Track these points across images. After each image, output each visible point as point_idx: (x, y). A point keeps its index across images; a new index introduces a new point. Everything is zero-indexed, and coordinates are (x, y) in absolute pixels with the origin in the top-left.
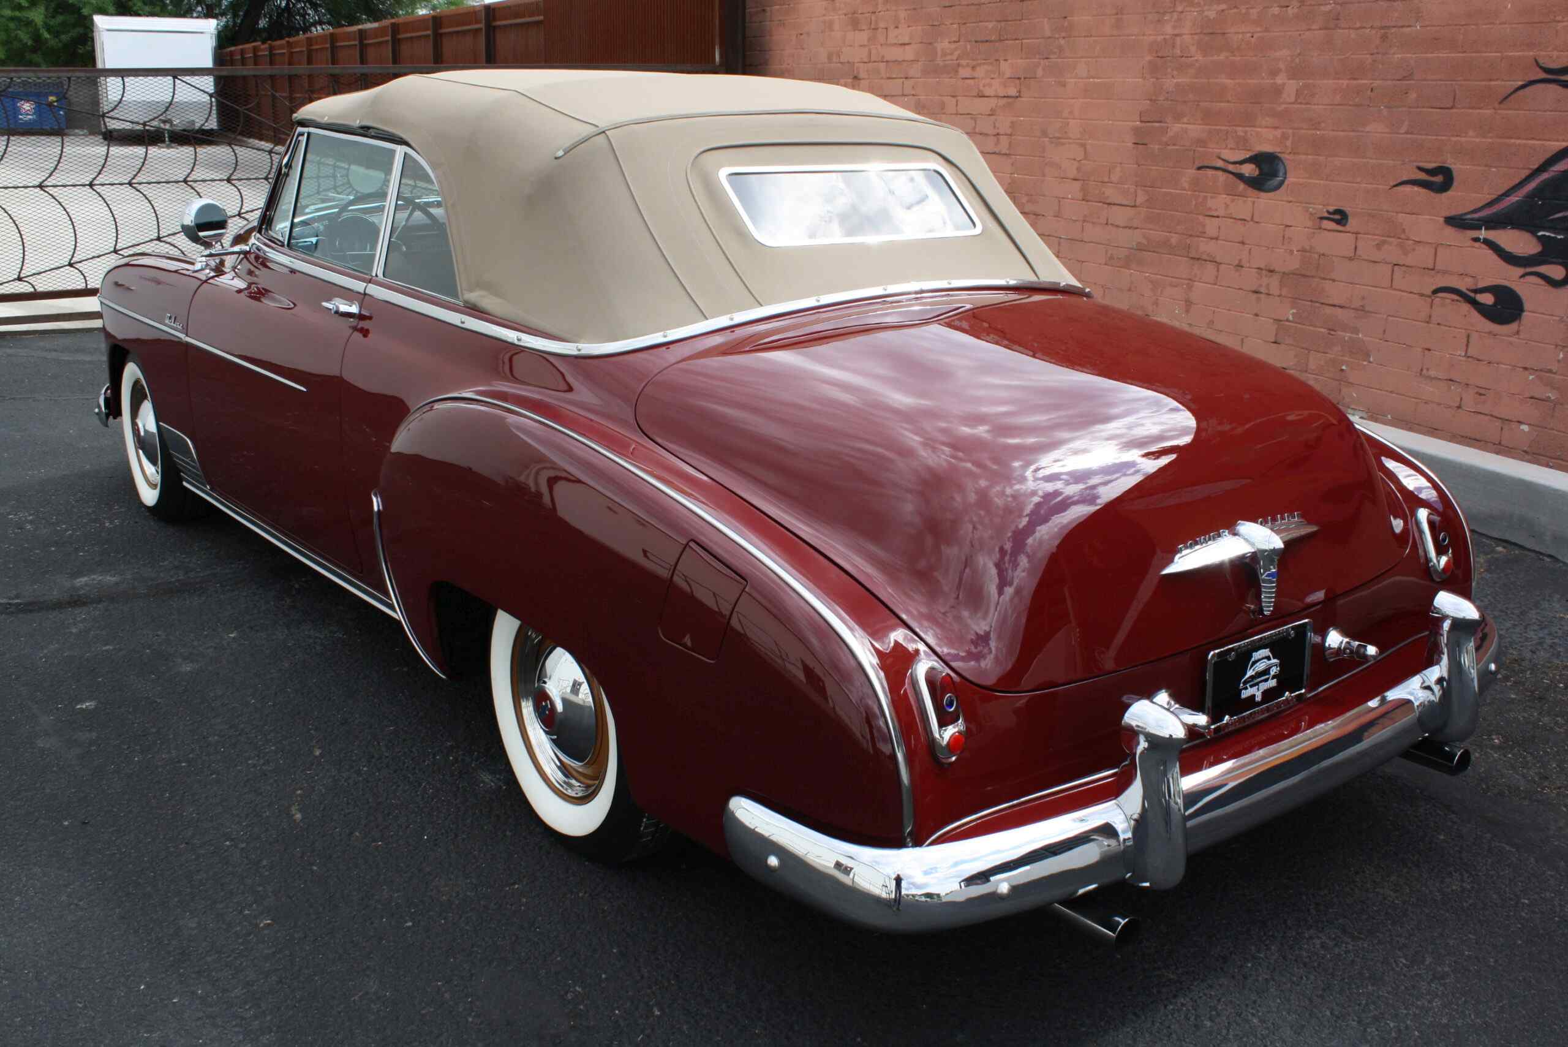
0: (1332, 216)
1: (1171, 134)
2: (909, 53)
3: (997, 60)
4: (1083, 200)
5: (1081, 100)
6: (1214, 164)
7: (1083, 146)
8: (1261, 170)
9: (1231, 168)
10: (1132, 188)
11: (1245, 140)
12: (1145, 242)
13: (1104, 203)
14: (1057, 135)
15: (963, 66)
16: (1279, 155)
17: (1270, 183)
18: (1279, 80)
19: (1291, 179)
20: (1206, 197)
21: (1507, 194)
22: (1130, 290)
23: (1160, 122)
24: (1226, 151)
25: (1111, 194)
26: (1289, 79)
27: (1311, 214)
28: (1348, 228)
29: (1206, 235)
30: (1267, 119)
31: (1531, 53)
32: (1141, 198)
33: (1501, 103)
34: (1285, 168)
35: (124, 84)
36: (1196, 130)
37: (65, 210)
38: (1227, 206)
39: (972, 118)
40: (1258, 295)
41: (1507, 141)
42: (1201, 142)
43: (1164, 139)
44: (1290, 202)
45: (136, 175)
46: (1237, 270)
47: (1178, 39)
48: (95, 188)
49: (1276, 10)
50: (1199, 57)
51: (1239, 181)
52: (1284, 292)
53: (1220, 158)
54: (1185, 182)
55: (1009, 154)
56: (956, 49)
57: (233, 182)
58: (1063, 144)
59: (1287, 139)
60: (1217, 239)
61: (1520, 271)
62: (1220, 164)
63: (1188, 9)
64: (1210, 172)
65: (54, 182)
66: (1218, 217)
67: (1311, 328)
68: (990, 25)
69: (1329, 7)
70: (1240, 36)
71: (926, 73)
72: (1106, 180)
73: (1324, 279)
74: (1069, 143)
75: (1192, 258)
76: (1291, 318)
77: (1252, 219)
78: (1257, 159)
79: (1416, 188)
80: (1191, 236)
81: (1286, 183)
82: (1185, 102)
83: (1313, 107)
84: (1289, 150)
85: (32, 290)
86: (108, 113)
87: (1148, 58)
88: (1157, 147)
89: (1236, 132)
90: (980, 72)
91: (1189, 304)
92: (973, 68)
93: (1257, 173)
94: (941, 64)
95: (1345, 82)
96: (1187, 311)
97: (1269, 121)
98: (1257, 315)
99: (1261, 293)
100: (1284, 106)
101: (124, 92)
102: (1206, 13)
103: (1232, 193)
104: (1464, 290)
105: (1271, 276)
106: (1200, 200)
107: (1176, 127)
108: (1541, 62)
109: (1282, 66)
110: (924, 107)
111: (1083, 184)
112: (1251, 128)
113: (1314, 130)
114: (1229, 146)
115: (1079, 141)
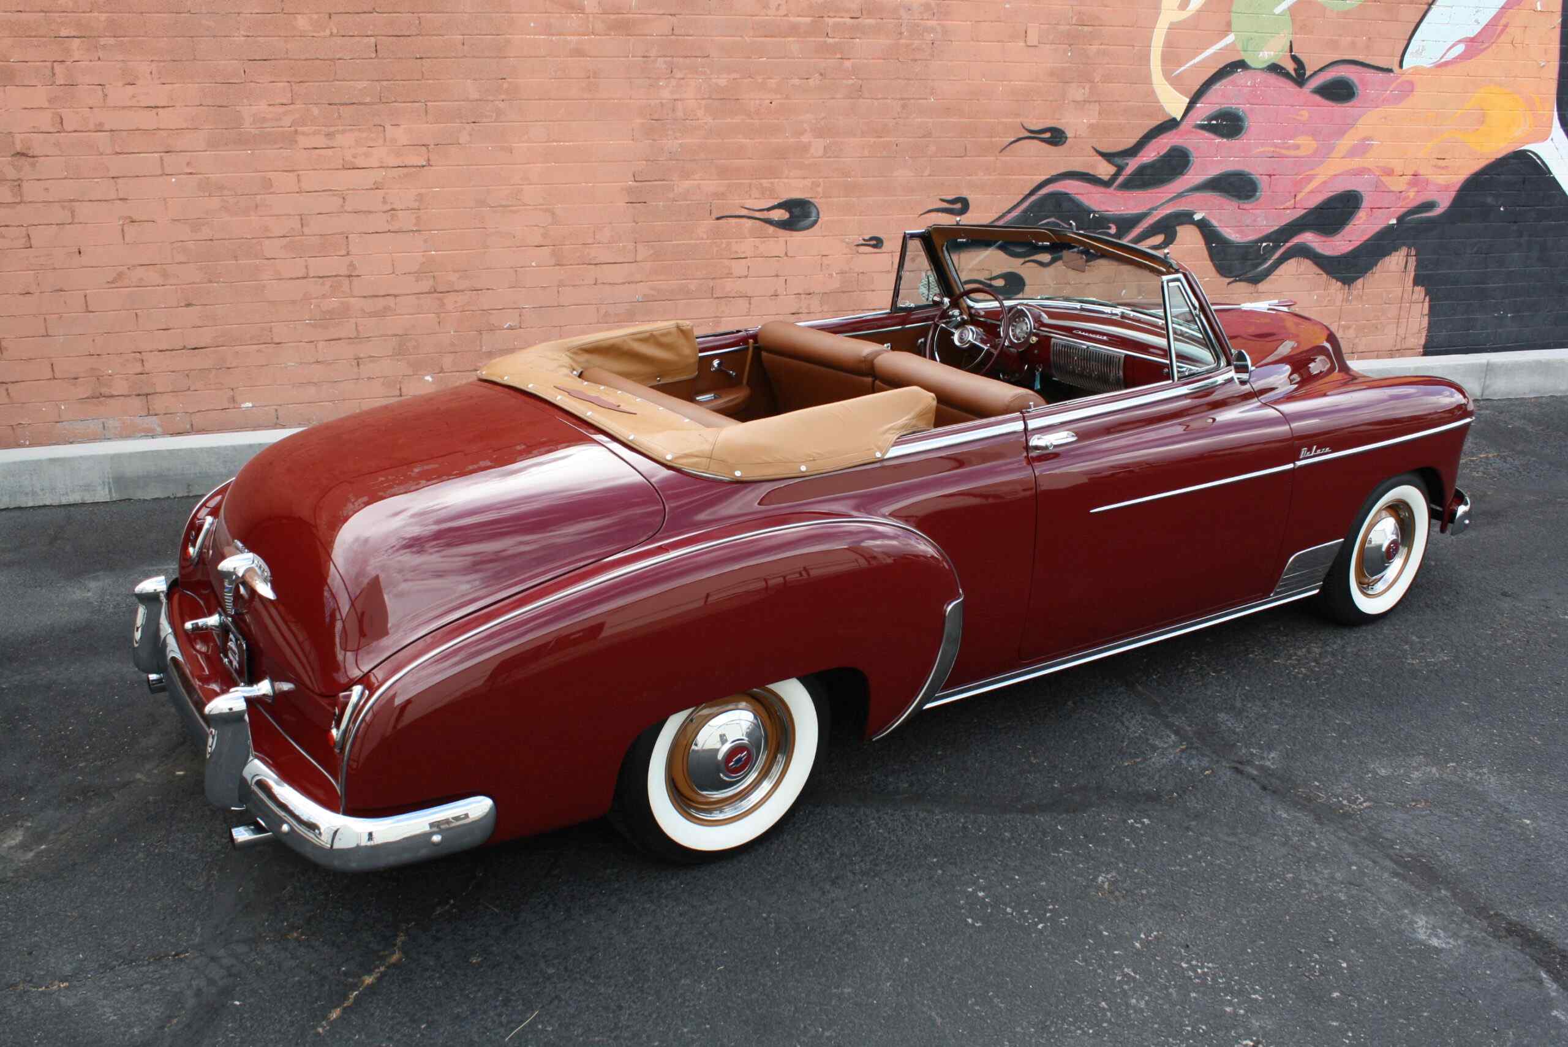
0: (868, 243)
1: (679, 191)
3: (378, 125)
4: (556, 265)
5: (540, 165)
6: (737, 213)
7: (553, 211)
8: (790, 212)
9: (758, 215)
10: (631, 246)
11: (771, 191)
12: (653, 292)
13: (591, 264)
14: (504, 203)
15: (303, 134)
16: (810, 201)
17: (802, 224)
18: (805, 139)
19: (824, 218)
20: (729, 244)
21: (1009, 211)
23: (662, 181)
24: (750, 202)
25: (599, 254)
26: (815, 138)
27: (848, 243)
28: (884, 249)
29: (732, 277)
30: (794, 172)
31: (1018, 120)
32: (643, 252)
33: (1001, 152)
34: (817, 210)
36: (712, 185)
38: (756, 247)
41: (1006, 177)
42: (718, 195)
43: (671, 195)
44: (824, 236)
46: (774, 300)
47: (679, 104)
49: (796, 81)
50: (710, 120)
51: (767, 225)
52: (825, 308)
53: (743, 208)
54: (702, 232)
55: (418, 230)
56: (286, 113)
59: (818, 187)
60: (746, 277)
61: (1022, 260)
62: (744, 212)
63: (690, 76)
64: (733, 221)
66: (746, 259)
68: (361, 85)
69: (850, 82)
70: (757, 102)
72: (590, 241)
73: (864, 292)
74: (526, 210)
75: (718, 298)
77: (786, 256)
78: (786, 205)
79: (940, 214)
80: (713, 279)
81: (819, 223)
82: (695, 160)
83: (843, 160)
84: (821, 196)
87: (639, 121)
88: (662, 204)
89: (761, 184)
92: (331, 135)
93: (788, 217)
94: (253, 132)
95: (872, 140)
97: (797, 173)
99: (801, 314)
100: (811, 161)
102: (714, 81)
103: (764, 237)
104: (983, 279)
105: (813, 298)
106: (724, 246)
107: (682, 185)
108: (1025, 125)
109: (806, 127)
110: (221, 188)
111: (554, 251)
112: (777, 180)
113: (846, 176)
114: (753, 196)
115: (544, 207)
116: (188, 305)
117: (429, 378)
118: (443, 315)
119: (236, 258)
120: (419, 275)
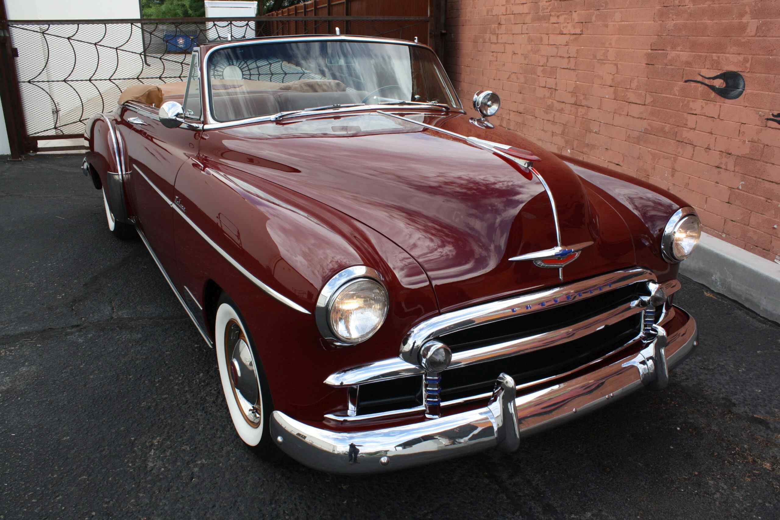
0: (776, 118)
1: (669, 57)
2: (525, 9)
3: (570, 12)
4: (615, 99)
5: (616, 36)
6: (695, 79)
7: (616, 65)
8: (727, 83)
9: (707, 81)
10: (644, 93)
11: (718, 63)
12: (649, 128)
13: (627, 102)
14: (602, 58)
15: (552, 16)
16: (741, 74)
17: (733, 93)
18: (745, 20)
19: (748, 91)
20: (688, 102)
22: (639, 158)
23: (663, 50)
24: (704, 70)
25: (632, 97)
26: (752, 19)
27: (760, 116)
29: (687, 127)
30: (734, 48)
32: (649, 100)
34: (744, 81)
35: (106, 28)
36: (685, 55)
37: (77, 93)
38: (702, 107)
39: (556, 47)
40: (720, 170)
42: (688, 64)
43: (665, 61)
44: (746, 107)
45: (112, 75)
46: (706, 152)
48: (92, 82)
50: (691, 5)
51: (712, 91)
52: (737, 169)
53: (700, 75)
54: (676, 89)
55: (575, 70)
56: (549, 6)
57: (163, 79)
58: (605, 64)
59: (747, 62)
60: (694, 129)
62: (699, 79)
64: (693, 84)
65: (72, 78)
66: (696, 115)
67: (753, 196)
71: (533, 20)
72: (628, 87)
73: (767, 163)
74: (609, 63)
75: (678, 141)
76: (740, 187)
77: (719, 118)
78: (725, 76)
80: (678, 126)
81: (744, 93)
82: (680, 36)
83: (769, 38)
84: (748, 70)
85: (62, 133)
86: (98, 43)
87: (658, 8)
88: (660, 66)
89: (712, 57)
90: (561, 19)
91: (674, 171)
92: (558, 16)
93: (724, 86)
94: (541, 14)
96: (673, 176)
97: (735, 49)
98: (717, 183)
99: (721, 168)
100: (746, 38)
101: (106, 32)
103: (707, 99)
105: (729, 157)
106: (686, 102)
107: (672, 54)
109: (748, 9)
110: (532, 41)
111: (615, 89)
112: (722, 55)
113: (768, 55)
114: (706, 67)
115: (614, 62)
116: (520, 93)
117: (569, 151)
118: (577, 118)
119: (532, 74)
120: (573, 93)
